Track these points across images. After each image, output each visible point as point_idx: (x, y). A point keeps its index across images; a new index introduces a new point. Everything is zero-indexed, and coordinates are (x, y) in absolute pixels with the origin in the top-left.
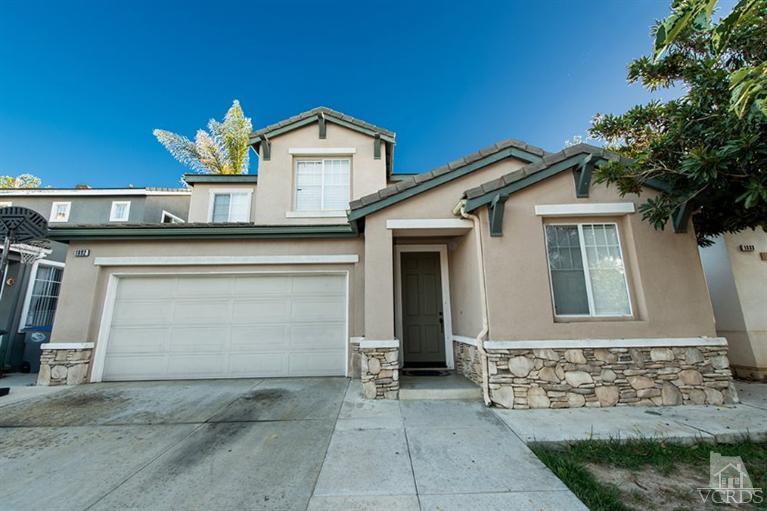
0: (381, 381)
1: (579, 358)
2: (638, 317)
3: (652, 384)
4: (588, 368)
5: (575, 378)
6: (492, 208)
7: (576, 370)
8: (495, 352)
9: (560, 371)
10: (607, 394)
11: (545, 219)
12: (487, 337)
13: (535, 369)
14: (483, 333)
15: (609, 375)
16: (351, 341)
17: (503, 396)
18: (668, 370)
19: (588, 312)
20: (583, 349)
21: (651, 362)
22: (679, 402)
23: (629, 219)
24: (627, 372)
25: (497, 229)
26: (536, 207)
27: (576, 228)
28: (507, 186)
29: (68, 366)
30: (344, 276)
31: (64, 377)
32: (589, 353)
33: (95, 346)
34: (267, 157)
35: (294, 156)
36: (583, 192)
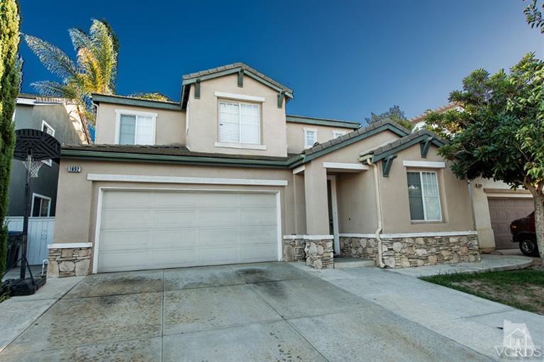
0: (325, 258)
1: (421, 241)
2: (444, 221)
3: (450, 253)
4: (425, 246)
5: (420, 252)
6: (385, 161)
7: (420, 248)
8: (387, 239)
9: (414, 248)
10: (433, 259)
11: (408, 168)
12: (381, 232)
13: (403, 248)
14: (379, 230)
15: (434, 250)
16: (284, 238)
17: (391, 263)
18: (456, 247)
19: (423, 219)
20: (423, 237)
21: (449, 243)
22: (460, 261)
23: (442, 171)
24: (441, 248)
25: (386, 173)
26: (404, 162)
27: (419, 174)
28: (393, 149)
29: (74, 261)
30: (275, 194)
31: (72, 270)
32: (426, 239)
33: (94, 244)
34: (197, 95)
35: (218, 98)
36: (424, 155)
